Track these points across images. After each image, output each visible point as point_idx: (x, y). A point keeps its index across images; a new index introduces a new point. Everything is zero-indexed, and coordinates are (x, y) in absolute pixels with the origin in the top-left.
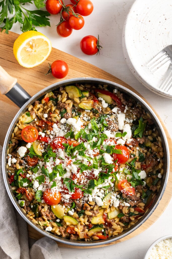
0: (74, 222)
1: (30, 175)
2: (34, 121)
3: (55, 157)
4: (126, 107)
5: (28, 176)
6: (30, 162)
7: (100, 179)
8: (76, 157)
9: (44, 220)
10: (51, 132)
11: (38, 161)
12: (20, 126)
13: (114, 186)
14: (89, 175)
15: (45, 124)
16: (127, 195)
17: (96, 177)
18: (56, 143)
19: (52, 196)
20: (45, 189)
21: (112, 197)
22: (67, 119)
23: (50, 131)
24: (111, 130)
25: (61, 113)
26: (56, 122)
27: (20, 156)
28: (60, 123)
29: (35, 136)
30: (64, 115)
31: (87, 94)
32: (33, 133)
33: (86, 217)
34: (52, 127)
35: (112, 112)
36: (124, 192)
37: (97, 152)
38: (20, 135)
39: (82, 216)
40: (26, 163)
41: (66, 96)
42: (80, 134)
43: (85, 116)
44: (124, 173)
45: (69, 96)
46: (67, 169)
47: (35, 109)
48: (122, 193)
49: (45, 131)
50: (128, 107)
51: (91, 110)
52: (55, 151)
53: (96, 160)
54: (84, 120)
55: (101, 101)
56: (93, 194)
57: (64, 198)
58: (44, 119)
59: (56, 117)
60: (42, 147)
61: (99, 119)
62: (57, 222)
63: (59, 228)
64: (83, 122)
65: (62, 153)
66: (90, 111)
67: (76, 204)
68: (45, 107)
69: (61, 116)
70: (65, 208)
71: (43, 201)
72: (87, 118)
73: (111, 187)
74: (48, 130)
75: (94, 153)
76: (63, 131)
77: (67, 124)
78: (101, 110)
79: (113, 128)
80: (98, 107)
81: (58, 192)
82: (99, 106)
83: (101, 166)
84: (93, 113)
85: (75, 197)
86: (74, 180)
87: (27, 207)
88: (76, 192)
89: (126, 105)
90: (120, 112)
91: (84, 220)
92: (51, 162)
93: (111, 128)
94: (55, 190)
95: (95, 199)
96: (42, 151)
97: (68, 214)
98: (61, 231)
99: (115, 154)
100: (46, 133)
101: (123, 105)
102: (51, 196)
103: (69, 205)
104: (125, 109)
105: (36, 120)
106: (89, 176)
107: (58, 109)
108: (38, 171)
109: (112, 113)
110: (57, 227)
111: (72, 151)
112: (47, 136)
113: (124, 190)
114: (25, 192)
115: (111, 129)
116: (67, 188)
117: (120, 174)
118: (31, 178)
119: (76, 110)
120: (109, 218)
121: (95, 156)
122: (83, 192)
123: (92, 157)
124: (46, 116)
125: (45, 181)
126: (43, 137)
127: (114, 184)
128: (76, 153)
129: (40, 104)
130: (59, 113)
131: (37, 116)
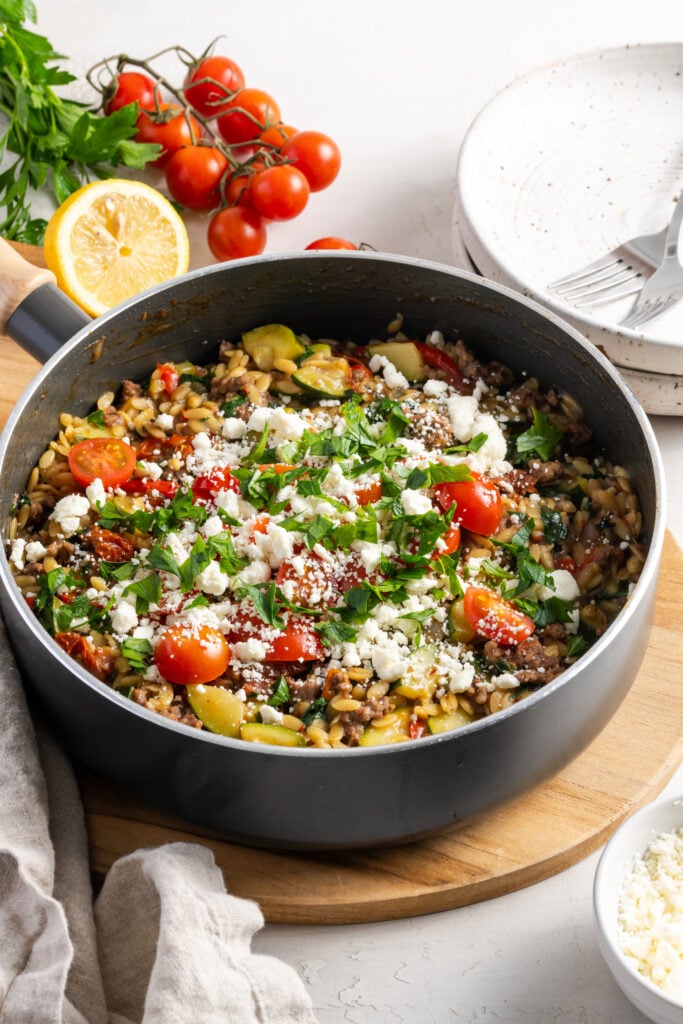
0: (286, 737)
1: (102, 593)
3: (202, 519)
4: (480, 384)
5: (92, 594)
6: (101, 539)
8: (288, 508)
10: (188, 461)
11: (136, 553)
12: (65, 449)
13: (447, 618)
14: (343, 574)
15: (161, 449)
16: (503, 645)
17: (373, 579)
18: (206, 475)
19: (189, 637)
21: (443, 657)
22: (246, 420)
23: (184, 459)
24: (423, 440)
25: (225, 407)
27: (62, 532)
28: (222, 437)
29: (123, 465)
30: (238, 411)
32: (114, 456)
33: (335, 721)
34: (191, 445)
35: (426, 394)
36: (488, 631)
37: (372, 482)
38: (65, 475)
39: (318, 722)
40: (84, 552)
41: (244, 362)
42: (302, 448)
44: (484, 580)
45: (258, 360)
46: (253, 555)
47: (126, 412)
48: (484, 634)
49: (165, 462)
50: (488, 384)
51: (343, 401)
52: (203, 504)
53: (368, 511)
55: (382, 368)
56: (364, 643)
57: (241, 660)
58: (161, 435)
59: (208, 419)
60: (149, 506)
61: (374, 403)
65: (232, 502)
66: (338, 402)
67: (291, 689)
68: (164, 407)
69: (224, 413)
70: (246, 703)
71: (152, 673)
73: (434, 619)
74: (175, 455)
75: (360, 488)
76: (235, 455)
77: (251, 431)
79: (431, 428)
81: (219, 627)
82: (371, 384)
83: (388, 537)
85: (287, 649)
86: (280, 586)
88: (289, 629)
89: (480, 378)
90: (455, 395)
91: (328, 738)
92: (186, 535)
93: (425, 428)
94: (203, 618)
95: (371, 660)
97: (258, 719)
99: (445, 488)
100: (166, 468)
101: (469, 378)
102: (186, 637)
103: (263, 691)
104: (475, 386)
106: (343, 578)
107: (214, 398)
108: (136, 576)
109: (427, 397)
111: (271, 487)
112: (169, 477)
113: (488, 618)
114: (79, 647)
115: (424, 433)
116: (251, 615)
117: (471, 580)
118: (103, 601)
121: (364, 498)
122: (319, 635)
123: (353, 499)
124: (167, 421)
125: (163, 599)
126: (155, 480)
127: (449, 611)
128: (286, 493)
129: (142, 395)
130: (216, 408)
131: (132, 432)
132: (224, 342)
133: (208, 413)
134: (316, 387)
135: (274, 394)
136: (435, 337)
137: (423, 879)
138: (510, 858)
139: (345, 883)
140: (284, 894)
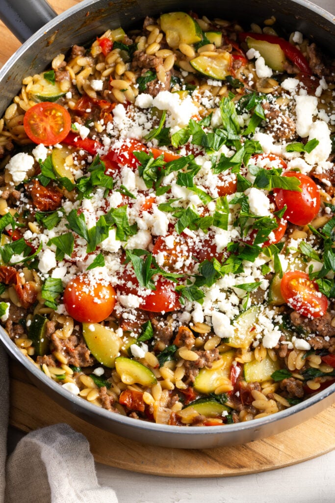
0: (145, 377)
1: (35, 235)
2: (64, 100)
3: (110, 187)
4: (322, 83)
5: (28, 235)
6: (38, 195)
7: (230, 261)
8: (169, 191)
9: (59, 364)
10: (108, 126)
11: (63, 201)
12: (25, 104)
13: (268, 288)
14: (201, 248)
15: (92, 108)
16: (304, 316)
17: (221, 254)
18: (116, 151)
19: (87, 292)
20: (71, 277)
21: (262, 318)
22: (154, 96)
24: (273, 134)
25: (140, 80)
26: (125, 102)
27: (12, 181)
28: (135, 106)
29: (62, 129)
30: (148, 86)
31: (218, 39)
32: (56, 121)
33: (180, 365)
34: (112, 113)
35: (283, 89)
36: (295, 306)
37: (230, 180)
38: (20, 127)
39: (168, 363)
40: (26, 201)
41: (159, 40)
42: (187, 134)
43: (205, 96)
44: (299, 256)
45: (168, 40)
46: (142, 224)
47: (72, 68)
48: (291, 307)
49: (92, 124)
50: (327, 82)
51: (223, 82)
52: (112, 174)
53: (224, 203)
54: (201, 104)
55: (254, 60)
56: (208, 304)
57: (123, 307)
58: (93, 95)
59: (127, 90)
60: (76, 162)
61: (243, 99)
62: (95, 377)
63: (100, 391)
64: (199, 107)
65: (130, 179)
66: (220, 84)
67: (154, 329)
68: (99, 67)
69: (139, 88)
70: (122, 338)
71: (61, 309)
72: (211, 101)
73: (259, 288)
74: (99, 119)
75: (221, 184)
76: (141, 127)
77: (155, 107)
78: (251, 83)
79: (280, 127)
80: (244, 75)
81: (109, 283)
82: (246, 72)
83: (236, 223)
84: (228, 89)
85: (154, 304)
86: (156, 256)
87: (14, 324)
88: (157, 290)
89: (323, 77)
90: (303, 92)
91: (173, 377)
92: (96, 200)
93: (276, 126)
94: (98, 277)
95: (211, 317)
96: (75, 172)
97: (128, 354)
98: (103, 397)
100: (92, 129)
101: (316, 76)
102: (85, 292)
103: (135, 330)
104: (318, 85)
105: (69, 95)
106: (201, 250)
107: (134, 70)
108: (59, 226)
109: (283, 92)
110: (93, 389)
111: (159, 173)
112: (94, 137)
113: (296, 297)
114: (13, 279)
115: (275, 129)
116: (133, 276)
117: (290, 256)
118: (35, 243)
119: (182, 80)
120: (247, 377)
121: (222, 192)
122: (178, 293)
123: (215, 193)
124: (98, 85)
125: (75, 251)
126: (83, 139)
127: (271, 282)
128: (169, 178)
129: (85, 55)
130: (134, 80)
131: (74, 87)
132: (147, 17)
133: (127, 86)
134: (206, 73)
135: (176, 68)
136: (296, 37)
137: (227, 462)
138: (288, 453)
139: (175, 458)
140: (135, 462)
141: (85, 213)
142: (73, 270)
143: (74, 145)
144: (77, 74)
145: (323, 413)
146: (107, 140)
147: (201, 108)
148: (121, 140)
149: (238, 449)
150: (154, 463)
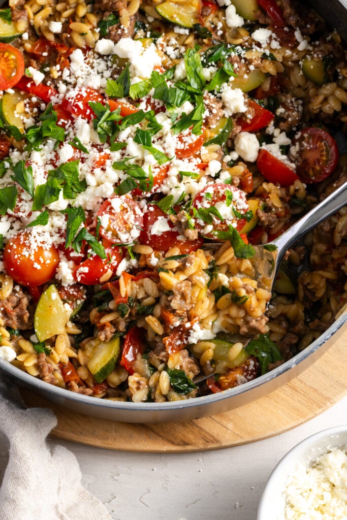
2: (20, 41)
3: (61, 139)
4: (297, 35)
8: (124, 148)
10: (64, 73)
11: (11, 150)
15: (49, 52)
18: (70, 100)
19: (27, 255)
20: (14, 233)
22: (116, 42)
23: (61, 70)
25: (101, 24)
26: (85, 48)
28: (94, 52)
29: (14, 74)
30: (110, 31)
32: (8, 65)
34: (69, 58)
35: (253, 40)
37: (191, 142)
43: (170, 45)
47: (31, 6)
49: (47, 69)
50: (302, 34)
51: (191, 30)
52: (64, 125)
54: (165, 53)
55: (225, 7)
58: (51, 38)
59: (86, 34)
60: (27, 110)
61: (210, 51)
62: (32, 342)
63: (38, 357)
64: (162, 57)
65: (84, 131)
66: (187, 32)
68: (60, 7)
69: (100, 32)
71: (0, 266)
72: (177, 51)
74: (55, 65)
75: (181, 146)
76: (100, 75)
77: (116, 55)
78: (220, 32)
80: (213, 24)
81: (50, 247)
82: (215, 20)
84: (195, 38)
89: (298, 29)
90: (275, 44)
92: (46, 153)
96: (26, 120)
100: (47, 74)
101: (290, 27)
102: (25, 256)
104: (292, 37)
105: (26, 36)
107: (95, 12)
108: (4, 177)
109: (253, 43)
110: (32, 354)
111: (115, 127)
112: (49, 83)
119: (147, 25)
124: (57, 27)
125: (18, 206)
126: (37, 85)
130: (95, 24)
131: (31, 28)
133: (87, 29)
134: (172, 20)
135: (141, 12)
137: (172, 438)
138: (236, 432)
139: (116, 431)
140: (73, 432)
141: (34, 166)
142: (17, 225)
143: (27, 91)
144: (35, 14)
145: (277, 391)
146: (62, 87)
147: (165, 58)
148: (77, 89)
149: (183, 424)
150: (93, 435)
